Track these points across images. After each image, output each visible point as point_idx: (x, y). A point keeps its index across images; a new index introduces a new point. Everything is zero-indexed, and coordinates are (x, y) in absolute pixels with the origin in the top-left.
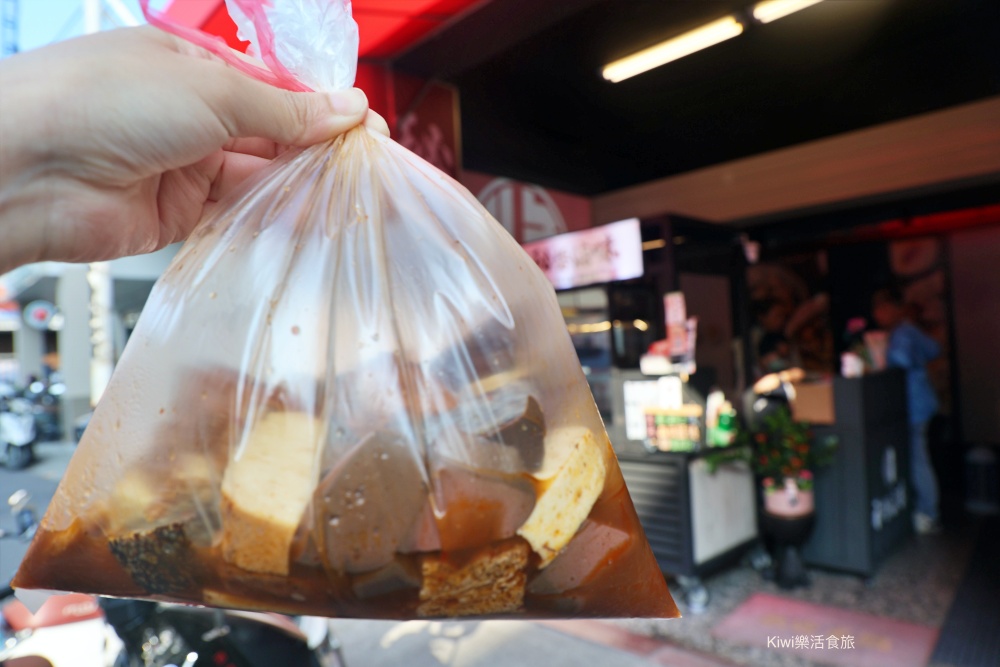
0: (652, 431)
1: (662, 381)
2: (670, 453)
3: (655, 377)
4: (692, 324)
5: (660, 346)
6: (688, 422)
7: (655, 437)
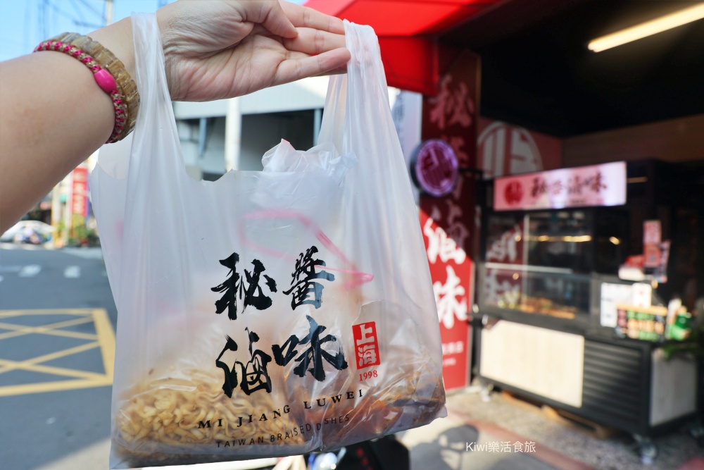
0: (622, 322)
1: (636, 286)
2: (637, 340)
3: (630, 282)
4: (666, 245)
5: (637, 259)
6: (655, 319)
7: (626, 327)
